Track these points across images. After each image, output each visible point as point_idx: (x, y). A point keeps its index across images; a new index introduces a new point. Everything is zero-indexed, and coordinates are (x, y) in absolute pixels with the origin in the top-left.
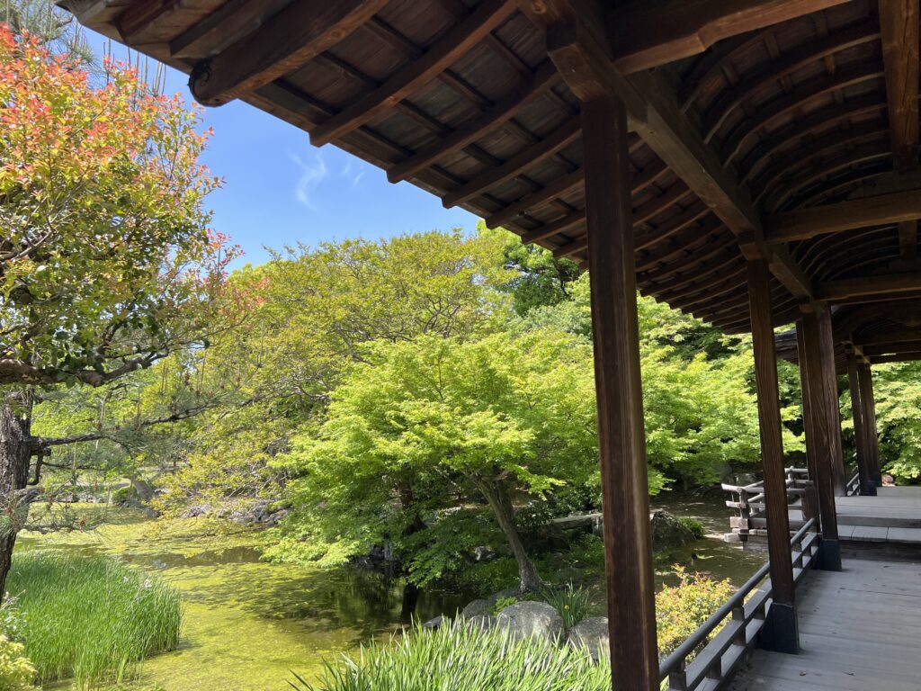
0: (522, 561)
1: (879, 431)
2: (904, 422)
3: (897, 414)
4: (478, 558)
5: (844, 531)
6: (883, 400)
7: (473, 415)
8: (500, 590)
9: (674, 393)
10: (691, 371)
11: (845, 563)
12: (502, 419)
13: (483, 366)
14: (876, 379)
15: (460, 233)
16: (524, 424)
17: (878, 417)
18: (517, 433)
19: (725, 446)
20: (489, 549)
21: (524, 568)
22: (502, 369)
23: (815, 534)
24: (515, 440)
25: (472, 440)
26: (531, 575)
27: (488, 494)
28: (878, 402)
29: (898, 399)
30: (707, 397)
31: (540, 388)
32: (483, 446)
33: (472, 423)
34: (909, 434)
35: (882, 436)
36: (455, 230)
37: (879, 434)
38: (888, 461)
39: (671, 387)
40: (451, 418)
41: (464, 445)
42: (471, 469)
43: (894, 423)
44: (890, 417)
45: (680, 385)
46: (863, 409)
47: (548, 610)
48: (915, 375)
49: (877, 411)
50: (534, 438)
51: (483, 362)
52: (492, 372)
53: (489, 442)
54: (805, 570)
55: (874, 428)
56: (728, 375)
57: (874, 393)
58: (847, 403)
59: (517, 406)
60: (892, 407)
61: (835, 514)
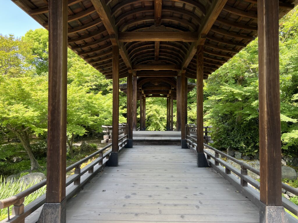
0: (32, 160)
1: (146, 118)
2: (152, 116)
3: (151, 113)
4: (15, 161)
5: (134, 138)
6: (148, 109)
7: (14, 105)
8: (22, 171)
9: (91, 102)
10: (97, 97)
11: (133, 146)
12: (26, 108)
13: (19, 87)
14: (147, 103)
15: (13, 37)
16: (36, 110)
17: (146, 114)
18: (33, 113)
19: (105, 120)
20: (20, 157)
21: (33, 162)
22: (27, 89)
23: (127, 139)
24: (31, 115)
25: (12, 115)
26: (36, 164)
27: (19, 136)
28: (147, 110)
29: (151, 109)
30: (101, 104)
31: (43, 97)
32: (17, 118)
33: (13, 109)
34: (153, 119)
35: (147, 119)
36: (10, 35)
37: (146, 119)
38: (148, 126)
39: (90, 101)
40: (3, 106)
41: (9, 117)
42: (12, 127)
43: (150, 116)
44: (149, 114)
45: (93, 100)
46: (142, 112)
47: (41, 175)
48: (156, 103)
49: (146, 113)
50: (40, 115)
51: (19, 86)
52: (23, 90)
53: (20, 116)
54: (123, 148)
55: (145, 117)
56: (108, 98)
57: (146, 107)
58: (139, 110)
59: (33, 103)
60: (150, 111)
61: (132, 134)
